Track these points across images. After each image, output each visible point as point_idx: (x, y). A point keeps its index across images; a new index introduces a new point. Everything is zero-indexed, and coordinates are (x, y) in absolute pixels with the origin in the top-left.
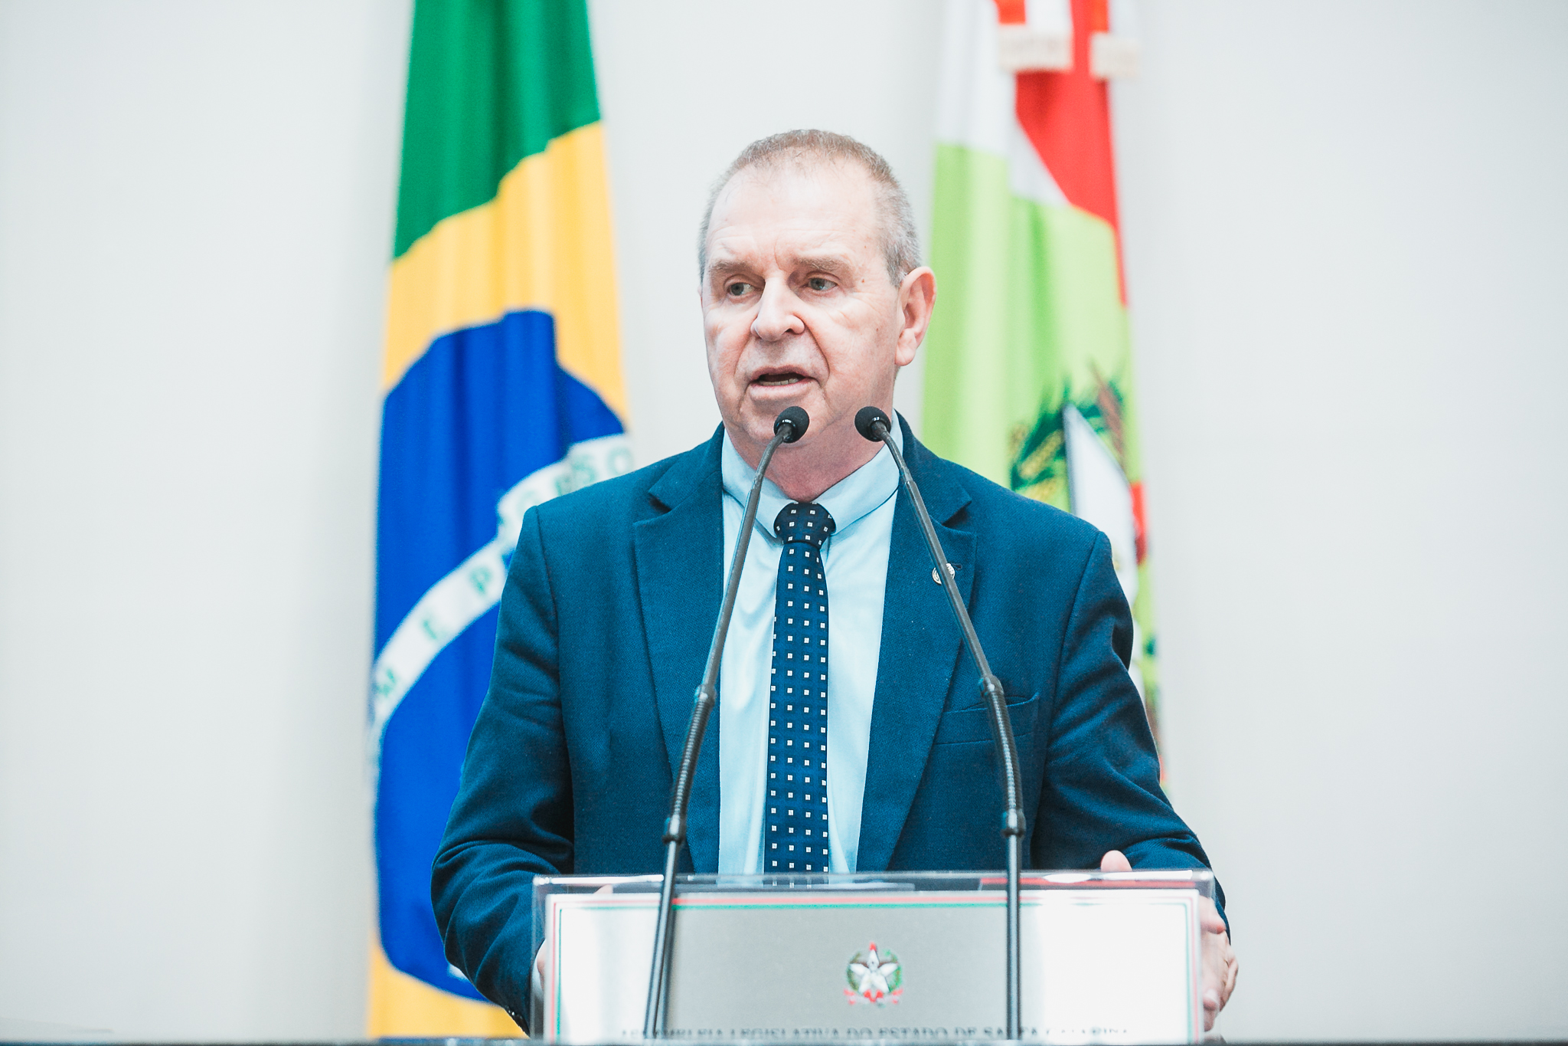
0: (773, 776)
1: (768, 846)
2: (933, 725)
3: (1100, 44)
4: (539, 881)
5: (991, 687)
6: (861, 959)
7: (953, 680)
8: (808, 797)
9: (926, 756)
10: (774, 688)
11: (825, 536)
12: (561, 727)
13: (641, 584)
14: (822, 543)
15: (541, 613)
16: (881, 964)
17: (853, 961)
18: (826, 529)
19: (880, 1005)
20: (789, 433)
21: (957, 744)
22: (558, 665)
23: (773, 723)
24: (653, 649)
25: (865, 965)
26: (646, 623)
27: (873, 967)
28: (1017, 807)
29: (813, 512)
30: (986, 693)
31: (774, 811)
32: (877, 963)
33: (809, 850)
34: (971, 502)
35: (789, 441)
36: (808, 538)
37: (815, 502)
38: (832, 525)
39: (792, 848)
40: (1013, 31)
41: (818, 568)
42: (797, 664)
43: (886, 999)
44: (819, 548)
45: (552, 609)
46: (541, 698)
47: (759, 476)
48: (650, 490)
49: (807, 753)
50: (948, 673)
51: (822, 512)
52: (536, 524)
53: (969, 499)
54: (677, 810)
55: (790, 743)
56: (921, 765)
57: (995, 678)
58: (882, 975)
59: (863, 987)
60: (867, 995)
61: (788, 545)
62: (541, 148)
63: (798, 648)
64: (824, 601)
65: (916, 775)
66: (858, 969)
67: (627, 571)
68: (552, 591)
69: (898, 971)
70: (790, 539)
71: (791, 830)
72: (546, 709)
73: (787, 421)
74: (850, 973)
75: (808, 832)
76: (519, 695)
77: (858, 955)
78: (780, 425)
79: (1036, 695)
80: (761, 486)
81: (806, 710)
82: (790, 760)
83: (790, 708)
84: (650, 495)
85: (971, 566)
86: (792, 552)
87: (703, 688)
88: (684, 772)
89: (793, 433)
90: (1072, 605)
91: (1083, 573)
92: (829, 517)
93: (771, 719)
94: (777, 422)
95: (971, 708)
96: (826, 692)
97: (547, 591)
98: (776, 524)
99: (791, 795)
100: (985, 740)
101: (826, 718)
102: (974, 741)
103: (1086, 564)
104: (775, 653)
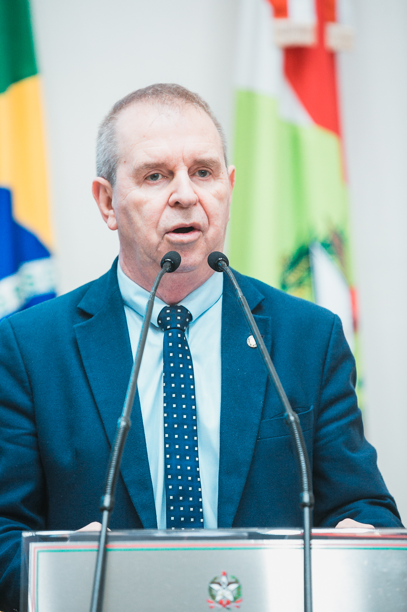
0: (168, 467)
1: (168, 509)
2: (256, 429)
3: (332, 29)
4: (26, 534)
5: (292, 418)
6: (217, 581)
7: (264, 402)
8: (190, 478)
9: (253, 447)
10: (165, 415)
11: (187, 324)
12: (38, 448)
13: (84, 361)
14: (186, 329)
15: (20, 382)
16: (229, 584)
17: (213, 582)
18: (187, 320)
19: (228, 609)
20: (169, 267)
21: (270, 439)
23: (167, 435)
24: (98, 399)
25: (219, 584)
27: (224, 586)
28: (309, 490)
29: (179, 311)
31: (170, 487)
32: (227, 583)
33: (192, 509)
34: (264, 299)
36: (179, 326)
37: (179, 305)
38: (190, 317)
39: (182, 509)
41: (185, 343)
42: (178, 401)
43: (232, 605)
44: (184, 331)
45: (27, 379)
47: (153, 293)
48: (78, 306)
49: (187, 453)
50: (261, 398)
51: (184, 310)
52: (10, 330)
53: (263, 297)
54: (109, 490)
55: (177, 447)
56: (251, 453)
58: (230, 590)
59: (218, 598)
60: (221, 603)
61: (166, 331)
62: (4, 89)
63: (178, 391)
64: (190, 362)
65: (249, 459)
66: (215, 587)
68: (26, 369)
69: (239, 588)
70: (168, 327)
71: (181, 498)
72: (28, 438)
73: (168, 260)
74: (211, 589)
75: (191, 499)
76: (10, 431)
77: (215, 578)
78: (164, 262)
79: (312, 407)
81: (185, 427)
82: (178, 457)
83: (176, 426)
84: (79, 308)
85: (269, 336)
86: (170, 335)
87: (123, 419)
88: (112, 468)
89: (171, 267)
90: (326, 355)
91: (330, 337)
92: (188, 313)
93: (165, 433)
94: (162, 261)
95: (276, 417)
96: (196, 415)
97: (23, 368)
98: (158, 320)
99: (180, 477)
100: (285, 435)
101: (197, 431)
102: (281, 436)
103: (331, 332)
104: (165, 394)
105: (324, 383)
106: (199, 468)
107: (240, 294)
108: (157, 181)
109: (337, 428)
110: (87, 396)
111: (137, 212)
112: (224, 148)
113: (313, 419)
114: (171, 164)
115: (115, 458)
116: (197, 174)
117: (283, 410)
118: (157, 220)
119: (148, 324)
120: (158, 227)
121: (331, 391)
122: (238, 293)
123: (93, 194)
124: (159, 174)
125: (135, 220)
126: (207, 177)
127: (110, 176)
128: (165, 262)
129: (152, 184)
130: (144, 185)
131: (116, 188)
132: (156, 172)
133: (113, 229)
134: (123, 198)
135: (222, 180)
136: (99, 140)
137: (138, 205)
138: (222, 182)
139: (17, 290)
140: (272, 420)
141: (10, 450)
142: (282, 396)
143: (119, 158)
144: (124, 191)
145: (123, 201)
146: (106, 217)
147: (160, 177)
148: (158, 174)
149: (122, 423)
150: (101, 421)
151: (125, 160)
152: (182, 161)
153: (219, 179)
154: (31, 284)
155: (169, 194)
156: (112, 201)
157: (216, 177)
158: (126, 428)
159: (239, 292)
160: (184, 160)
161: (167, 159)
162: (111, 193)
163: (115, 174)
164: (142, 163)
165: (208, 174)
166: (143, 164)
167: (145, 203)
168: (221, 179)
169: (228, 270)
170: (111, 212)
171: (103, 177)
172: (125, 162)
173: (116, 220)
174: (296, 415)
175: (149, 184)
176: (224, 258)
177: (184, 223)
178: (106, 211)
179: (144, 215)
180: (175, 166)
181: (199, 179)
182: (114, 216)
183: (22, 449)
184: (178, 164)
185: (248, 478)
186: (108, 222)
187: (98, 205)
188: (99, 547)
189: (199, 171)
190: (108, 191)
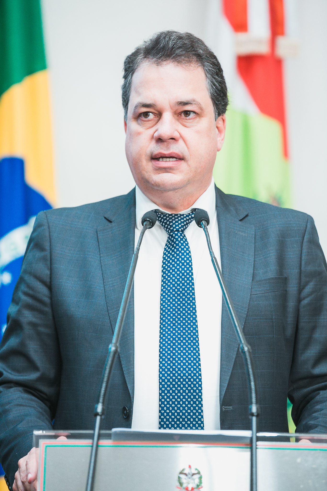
3: (281, 42)
4: (37, 433)
5: (246, 349)
6: (184, 472)
16: (193, 474)
17: (181, 473)
25: (186, 475)
27: (190, 476)
28: (256, 404)
32: (191, 474)
40: (241, 36)
54: (101, 400)
58: (194, 480)
60: (187, 489)
62: (20, 80)
66: (183, 476)
69: (200, 479)
74: (179, 478)
77: (183, 470)
87: (113, 345)
88: (104, 383)
158: (115, 353)
188: (93, 444)
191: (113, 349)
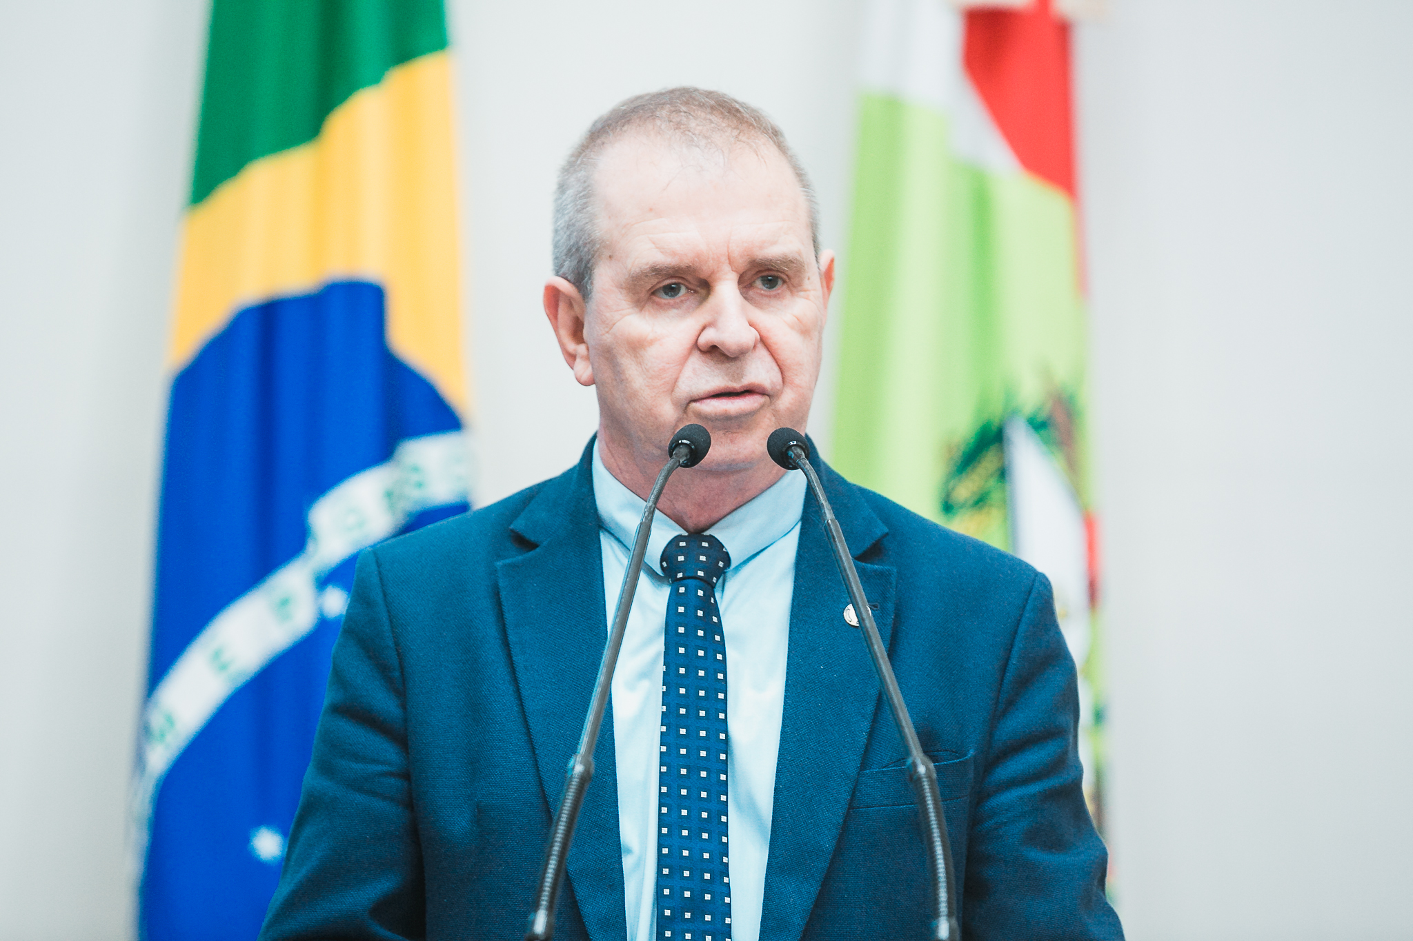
0: (665, 851)
2: (848, 786)
5: (922, 769)
7: (871, 734)
8: (707, 876)
9: (841, 822)
10: (664, 749)
11: (721, 573)
12: (411, 802)
13: (510, 632)
14: (717, 581)
15: (383, 670)
18: (721, 564)
20: (686, 456)
21: (877, 808)
22: (406, 729)
23: (664, 790)
24: (530, 706)
26: (519, 675)
28: (950, 915)
29: (705, 544)
30: (915, 777)
31: (666, 892)
34: (887, 534)
35: (686, 466)
36: (701, 573)
37: (707, 533)
38: (727, 559)
41: (713, 609)
42: (692, 721)
44: (713, 586)
45: (396, 665)
46: (385, 768)
47: (651, 507)
48: (512, 527)
49: (704, 825)
50: (865, 725)
51: (716, 544)
52: (374, 567)
53: (886, 530)
54: (544, 902)
55: (685, 812)
56: (836, 832)
57: (926, 759)
61: (676, 583)
62: (376, 80)
63: (693, 703)
64: (721, 647)
65: (828, 843)
67: (490, 618)
68: (397, 644)
70: (680, 575)
71: (688, 915)
72: (392, 781)
73: (685, 441)
75: (708, 917)
76: (357, 766)
79: (971, 753)
80: (652, 517)
81: (703, 774)
82: (685, 833)
83: (684, 772)
84: (512, 531)
85: (890, 605)
86: (682, 590)
87: (580, 758)
88: (554, 857)
89: (691, 455)
90: (1010, 650)
91: (1021, 616)
92: (724, 550)
93: (661, 785)
94: (672, 443)
95: (894, 766)
96: (726, 753)
97: (391, 643)
98: (662, 560)
99: (687, 873)
100: (910, 804)
101: (727, 784)
102: (899, 805)
103: (1025, 607)
104: (665, 707)
105: (1003, 706)
106: (727, 857)
107: (829, 515)
108: (677, 299)
109: (1021, 798)
110: (510, 699)
111: (634, 359)
112: (813, 226)
113: (971, 775)
114: (704, 268)
115: (559, 837)
116: (759, 283)
117: (907, 752)
118: (674, 377)
119: (638, 565)
120: (677, 390)
121: (1017, 723)
122: (825, 513)
123: (545, 309)
124: (682, 284)
125: (627, 376)
126: (780, 288)
127: (581, 278)
128: (678, 445)
129: (665, 304)
130: (648, 307)
131: (592, 305)
132: (674, 281)
133: (586, 384)
134: (607, 330)
135: (808, 292)
136: (560, 201)
137: (636, 347)
138: (807, 298)
139: (389, 495)
140: (883, 772)
141: (356, 804)
142: (904, 723)
143: (598, 249)
144: (608, 315)
145: (607, 335)
146: (571, 358)
147: (683, 290)
148: (678, 284)
149: (578, 767)
150: (533, 749)
151: (610, 254)
152: (727, 261)
153: (802, 291)
154: (420, 485)
155: (698, 327)
156: (583, 327)
157: (794, 286)
158: (585, 779)
159: (827, 512)
160: (731, 261)
161: (696, 259)
162: (583, 311)
163: (590, 278)
164: (647, 264)
165: (780, 282)
166: (648, 266)
167: (651, 342)
168: (805, 291)
169: (807, 466)
170: (581, 349)
171: (566, 279)
172: (610, 257)
173: (593, 368)
174: (932, 765)
175: (658, 304)
176: (801, 442)
177: (730, 386)
178: (572, 346)
179: (647, 367)
180: (713, 273)
181: (762, 294)
182: (587, 358)
183: (378, 805)
184: (718, 267)
185: (826, 882)
186: (575, 368)
187: (555, 331)
189: (762, 277)
190: (576, 307)
191: (579, 769)
